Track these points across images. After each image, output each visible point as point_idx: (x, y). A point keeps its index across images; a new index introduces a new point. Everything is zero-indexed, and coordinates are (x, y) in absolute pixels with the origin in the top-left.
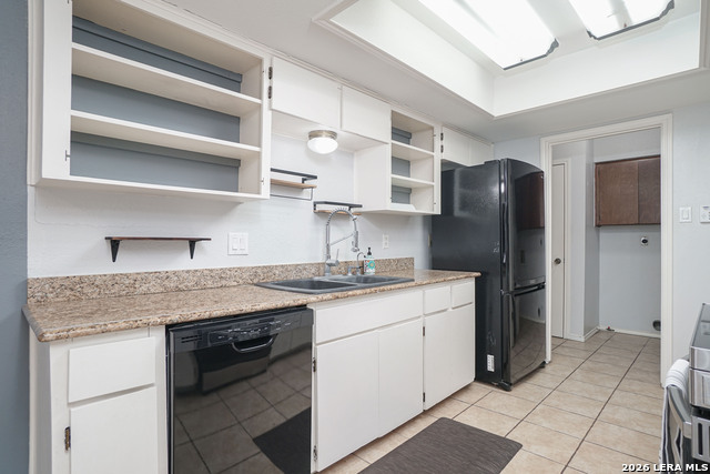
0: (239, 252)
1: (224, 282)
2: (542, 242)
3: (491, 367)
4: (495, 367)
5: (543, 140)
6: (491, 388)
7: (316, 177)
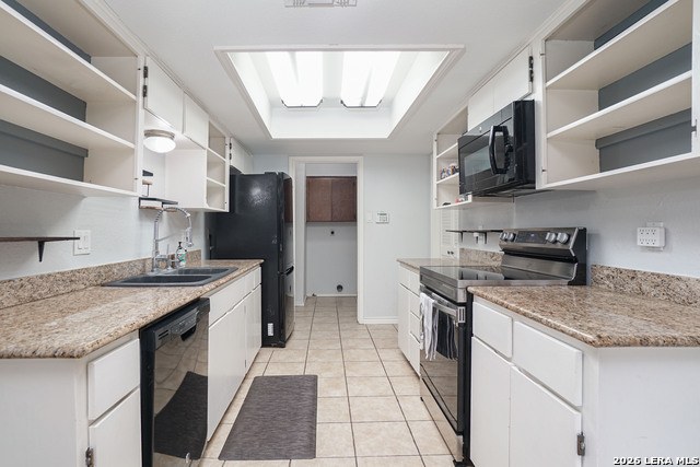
0: (83, 251)
1: (74, 286)
2: (291, 233)
3: (270, 333)
4: (274, 332)
5: (291, 158)
6: (271, 349)
7: (151, 175)
